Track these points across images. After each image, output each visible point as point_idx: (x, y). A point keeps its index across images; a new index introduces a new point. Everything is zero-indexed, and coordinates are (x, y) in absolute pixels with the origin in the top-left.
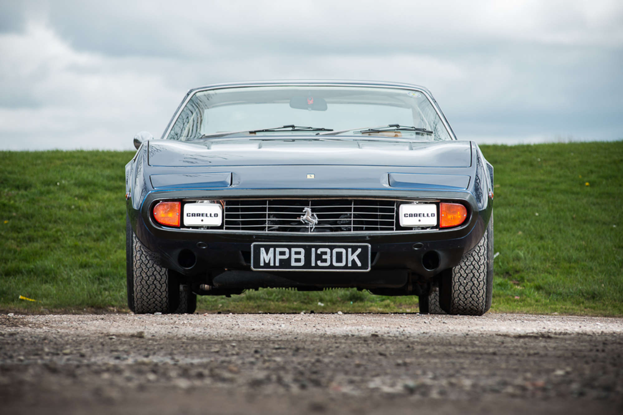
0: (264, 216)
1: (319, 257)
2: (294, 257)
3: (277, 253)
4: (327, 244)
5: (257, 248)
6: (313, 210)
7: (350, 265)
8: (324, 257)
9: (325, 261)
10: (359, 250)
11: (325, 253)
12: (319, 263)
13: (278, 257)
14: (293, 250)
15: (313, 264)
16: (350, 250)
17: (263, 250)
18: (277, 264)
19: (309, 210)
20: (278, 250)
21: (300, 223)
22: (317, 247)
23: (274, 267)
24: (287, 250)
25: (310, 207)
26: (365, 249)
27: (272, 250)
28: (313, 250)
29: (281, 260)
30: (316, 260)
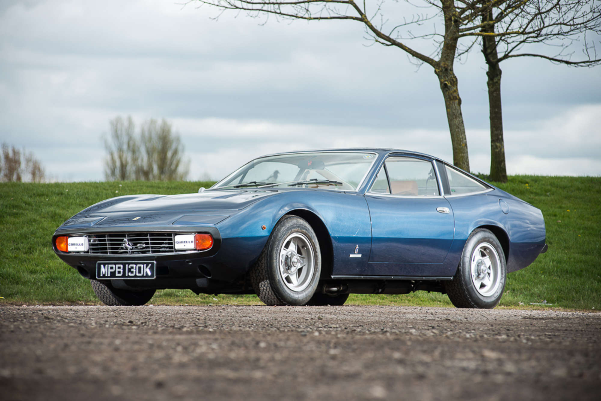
0: (105, 245)
1: (129, 270)
2: (117, 270)
3: (109, 268)
4: (134, 262)
5: (99, 265)
6: (129, 240)
7: (145, 275)
8: (132, 270)
9: (132, 272)
10: (150, 265)
11: (132, 268)
12: (130, 274)
13: (110, 270)
14: (117, 266)
15: (127, 275)
16: (145, 265)
17: (102, 266)
18: (109, 275)
19: (126, 240)
20: (110, 266)
21: (122, 248)
22: (129, 264)
23: (108, 277)
24: (114, 266)
25: (127, 238)
26: (153, 264)
27: (107, 266)
28: (127, 265)
29: (111, 272)
30: (128, 272)
